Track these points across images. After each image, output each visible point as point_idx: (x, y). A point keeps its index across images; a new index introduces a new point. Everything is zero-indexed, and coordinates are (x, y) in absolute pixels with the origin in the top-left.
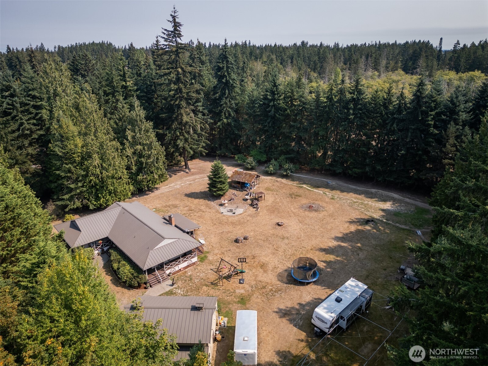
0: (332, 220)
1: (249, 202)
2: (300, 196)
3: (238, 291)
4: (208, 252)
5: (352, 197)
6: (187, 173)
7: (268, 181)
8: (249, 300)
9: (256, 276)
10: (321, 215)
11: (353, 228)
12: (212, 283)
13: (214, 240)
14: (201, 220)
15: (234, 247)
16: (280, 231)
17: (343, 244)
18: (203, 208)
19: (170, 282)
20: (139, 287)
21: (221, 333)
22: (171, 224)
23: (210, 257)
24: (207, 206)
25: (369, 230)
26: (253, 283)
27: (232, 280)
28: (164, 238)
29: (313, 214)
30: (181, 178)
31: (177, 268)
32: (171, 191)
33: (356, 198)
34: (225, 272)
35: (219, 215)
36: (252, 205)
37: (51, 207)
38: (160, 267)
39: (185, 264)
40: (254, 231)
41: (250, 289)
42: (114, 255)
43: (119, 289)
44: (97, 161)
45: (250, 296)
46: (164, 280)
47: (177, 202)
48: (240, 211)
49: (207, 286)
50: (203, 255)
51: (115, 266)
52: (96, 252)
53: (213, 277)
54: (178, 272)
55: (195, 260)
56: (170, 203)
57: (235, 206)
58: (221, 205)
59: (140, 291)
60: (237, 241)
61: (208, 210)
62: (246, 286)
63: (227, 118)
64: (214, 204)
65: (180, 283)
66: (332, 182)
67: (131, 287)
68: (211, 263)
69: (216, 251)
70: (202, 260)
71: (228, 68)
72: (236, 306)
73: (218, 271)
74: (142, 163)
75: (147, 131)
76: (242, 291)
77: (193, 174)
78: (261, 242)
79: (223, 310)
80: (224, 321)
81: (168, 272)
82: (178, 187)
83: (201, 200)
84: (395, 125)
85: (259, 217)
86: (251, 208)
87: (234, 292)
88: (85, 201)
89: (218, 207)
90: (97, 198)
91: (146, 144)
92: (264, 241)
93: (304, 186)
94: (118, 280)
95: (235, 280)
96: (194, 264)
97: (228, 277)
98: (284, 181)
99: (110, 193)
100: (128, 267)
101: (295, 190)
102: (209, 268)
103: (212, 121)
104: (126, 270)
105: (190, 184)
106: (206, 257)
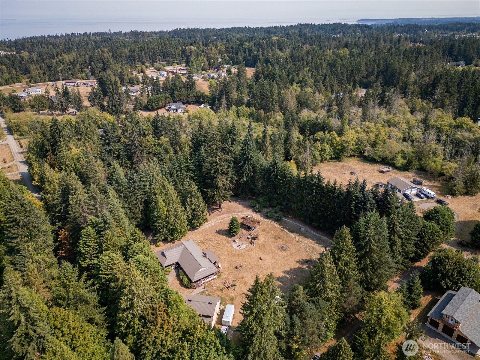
0: (290, 258)
1: (250, 240)
2: (279, 238)
3: (231, 295)
4: (222, 273)
5: (309, 242)
6: (220, 212)
7: (266, 223)
8: (235, 299)
9: (241, 288)
10: (285, 254)
11: (298, 265)
12: (221, 290)
13: (226, 265)
14: (222, 251)
15: (234, 271)
16: (260, 263)
17: (287, 275)
18: (224, 242)
19: (203, 287)
20: (191, 288)
21: (220, 312)
22: (206, 257)
23: (223, 276)
24: (227, 241)
25: (305, 268)
26: (239, 291)
27: (230, 289)
28: (202, 267)
29: (282, 253)
30: (216, 216)
31: (207, 280)
32: (209, 227)
33: (311, 243)
34: (227, 285)
35: (232, 249)
36: (251, 243)
37: (150, 238)
38: (200, 280)
39: (211, 279)
40: (247, 262)
41: (236, 294)
42: (181, 271)
43: (183, 288)
44: (173, 218)
45: (235, 297)
46: (201, 285)
47: (211, 237)
48: (243, 247)
49: (219, 290)
50: (220, 274)
51: (181, 277)
52: (173, 268)
53: (222, 286)
54: (207, 282)
55: (215, 277)
56: (208, 237)
57: (242, 242)
58: (234, 241)
59: (191, 290)
60: (236, 268)
61: (227, 244)
62: (235, 292)
63: (246, 177)
64: (230, 240)
65: (207, 288)
66: (304, 228)
67: (187, 288)
68: (222, 279)
69: (226, 272)
70: (219, 277)
71: (248, 149)
72: (229, 301)
73: (225, 284)
74: (194, 214)
75: (198, 197)
76: (233, 295)
77: (223, 213)
78: (248, 269)
79: (223, 303)
80: (222, 307)
81: (203, 282)
82: (213, 224)
83: (224, 236)
84: (335, 204)
85: (252, 252)
86: (250, 245)
87: (230, 295)
88: (166, 236)
89: (232, 242)
90: (172, 235)
91: (197, 205)
92: (250, 269)
93: (285, 230)
94: (182, 284)
95: (231, 289)
96: (215, 278)
97: (228, 288)
98: (275, 224)
99: (178, 233)
100: (187, 279)
101: (280, 233)
102: (221, 281)
103: (237, 179)
104: (186, 280)
105: (220, 222)
106: (221, 275)
